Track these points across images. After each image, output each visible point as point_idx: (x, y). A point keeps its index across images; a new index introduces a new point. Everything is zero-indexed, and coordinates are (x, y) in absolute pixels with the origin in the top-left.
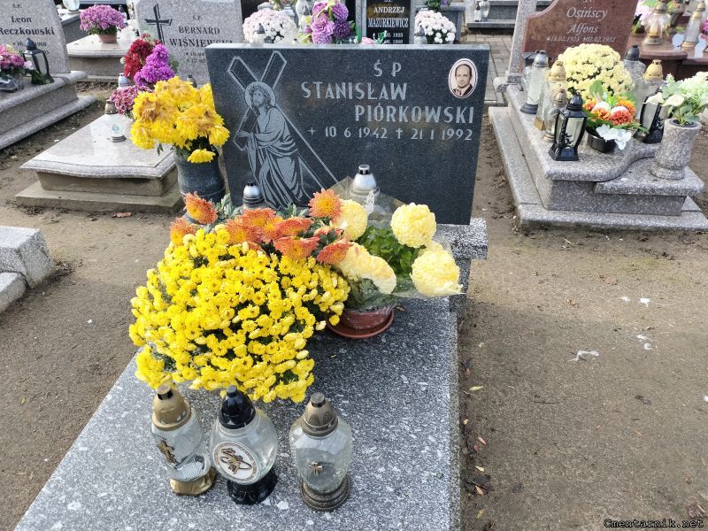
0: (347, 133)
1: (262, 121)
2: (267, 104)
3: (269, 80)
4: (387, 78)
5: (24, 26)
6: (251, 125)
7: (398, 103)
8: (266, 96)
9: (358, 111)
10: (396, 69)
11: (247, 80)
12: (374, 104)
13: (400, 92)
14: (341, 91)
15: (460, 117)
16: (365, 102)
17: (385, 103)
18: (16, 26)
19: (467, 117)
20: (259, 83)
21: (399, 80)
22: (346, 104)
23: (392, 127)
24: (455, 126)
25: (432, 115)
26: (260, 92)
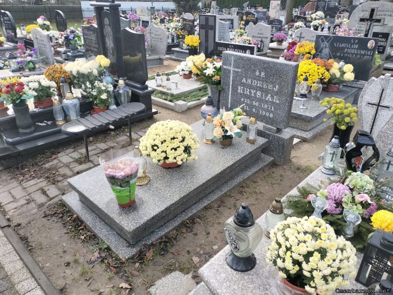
0: (342, 55)
1: (323, 51)
2: (326, 47)
3: (328, 42)
4: (354, 43)
5: (260, 36)
6: (321, 52)
7: (355, 49)
8: (326, 45)
9: (346, 50)
10: (356, 41)
11: (323, 41)
12: (350, 49)
13: (356, 46)
14: (343, 45)
15: (369, 53)
16: (348, 48)
17: (352, 49)
18: (258, 35)
19: (371, 53)
20: (325, 42)
21: (356, 44)
22: (343, 48)
23: (353, 54)
24: (368, 55)
25: (363, 52)
26: (325, 44)
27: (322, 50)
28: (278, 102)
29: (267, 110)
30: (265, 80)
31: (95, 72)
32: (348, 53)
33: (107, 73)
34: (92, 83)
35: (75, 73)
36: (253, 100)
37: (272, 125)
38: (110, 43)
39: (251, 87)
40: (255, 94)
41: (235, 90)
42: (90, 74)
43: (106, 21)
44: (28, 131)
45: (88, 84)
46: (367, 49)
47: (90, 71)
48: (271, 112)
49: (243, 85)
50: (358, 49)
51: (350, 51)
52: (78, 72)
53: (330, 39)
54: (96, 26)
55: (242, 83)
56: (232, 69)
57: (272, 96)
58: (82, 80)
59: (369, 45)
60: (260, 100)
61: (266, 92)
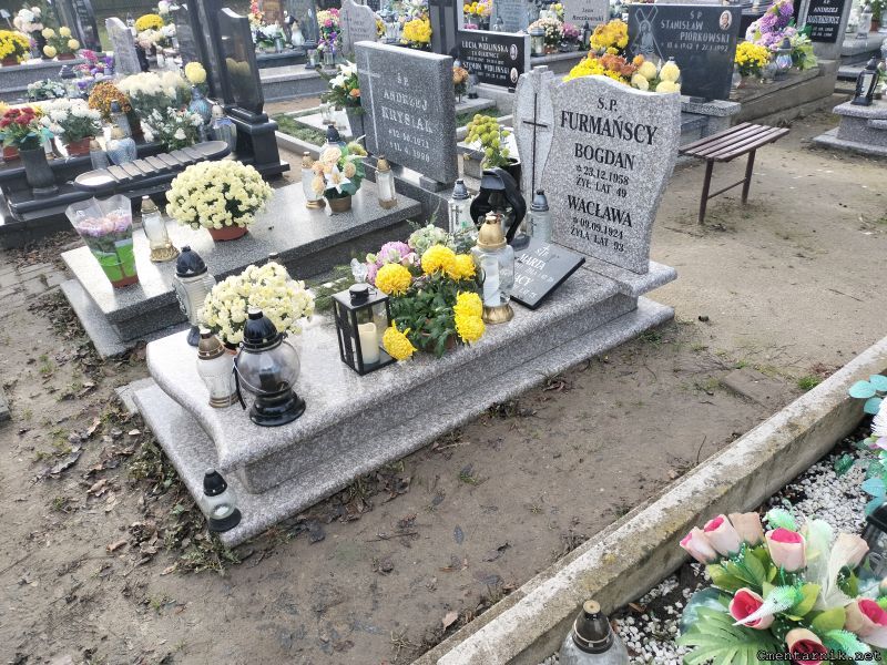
0: (676, 46)
1: (643, 39)
2: (647, 31)
3: (650, 20)
4: (695, 20)
5: (588, 14)
6: (639, 41)
7: (698, 31)
8: (647, 26)
9: (682, 35)
10: (700, 15)
11: (641, 19)
12: (689, 31)
13: (700, 26)
14: (677, 25)
15: (723, 39)
16: (686, 31)
17: (693, 31)
18: (584, 14)
19: (726, 38)
20: (646, 21)
21: (699, 21)
22: (678, 31)
23: (695, 43)
24: (720, 44)
25: (712, 38)
26: (645, 25)
27: (641, 36)
28: (431, 131)
29: (421, 149)
30: (409, 91)
31: (171, 92)
32: (687, 42)
33: (197, 94)
35: (133, 95)
36: (401, 132)
37: (430, 177)
39: (396, 107)
40: (403, 118)
41: (379, 114)
42: (161, 95)
44: (45, 191)
45: (155, 112)
46: (716, 29)
47: (159, 90)
48: (426, 151)
49: (387, 102)
50: (703, 31)
51: (688, 36)
52: (139, 93)
53: (653, 14)
55: (386, 100)
56: (369, 74)
57: (423, 121)
58: (146, 106)
59: (721, 22)
60: (411, 131)
61: (414, 113)
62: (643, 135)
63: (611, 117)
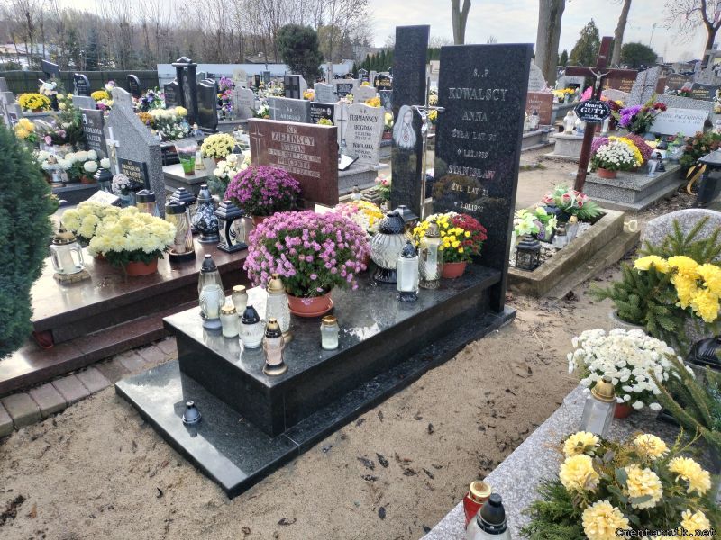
30: (293, 114)
31: (174, 118)
33: (184, 120)
34: (171, 126)
35: (157, 118)
38: (188, 98)
42: (170, 118)
43: (185, 79)
45: (168, 126)
52: (160, 117)
54: (176, 83)
56: (274, 108)
58: (163, 124)
62: (374, 120)
63: (365, 115)
